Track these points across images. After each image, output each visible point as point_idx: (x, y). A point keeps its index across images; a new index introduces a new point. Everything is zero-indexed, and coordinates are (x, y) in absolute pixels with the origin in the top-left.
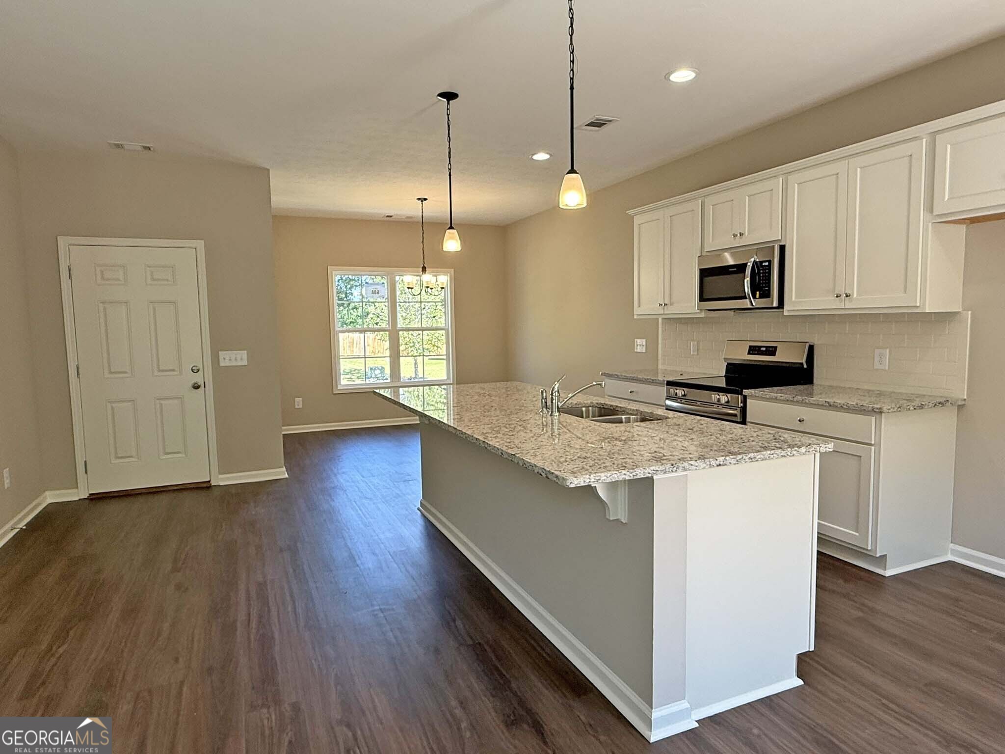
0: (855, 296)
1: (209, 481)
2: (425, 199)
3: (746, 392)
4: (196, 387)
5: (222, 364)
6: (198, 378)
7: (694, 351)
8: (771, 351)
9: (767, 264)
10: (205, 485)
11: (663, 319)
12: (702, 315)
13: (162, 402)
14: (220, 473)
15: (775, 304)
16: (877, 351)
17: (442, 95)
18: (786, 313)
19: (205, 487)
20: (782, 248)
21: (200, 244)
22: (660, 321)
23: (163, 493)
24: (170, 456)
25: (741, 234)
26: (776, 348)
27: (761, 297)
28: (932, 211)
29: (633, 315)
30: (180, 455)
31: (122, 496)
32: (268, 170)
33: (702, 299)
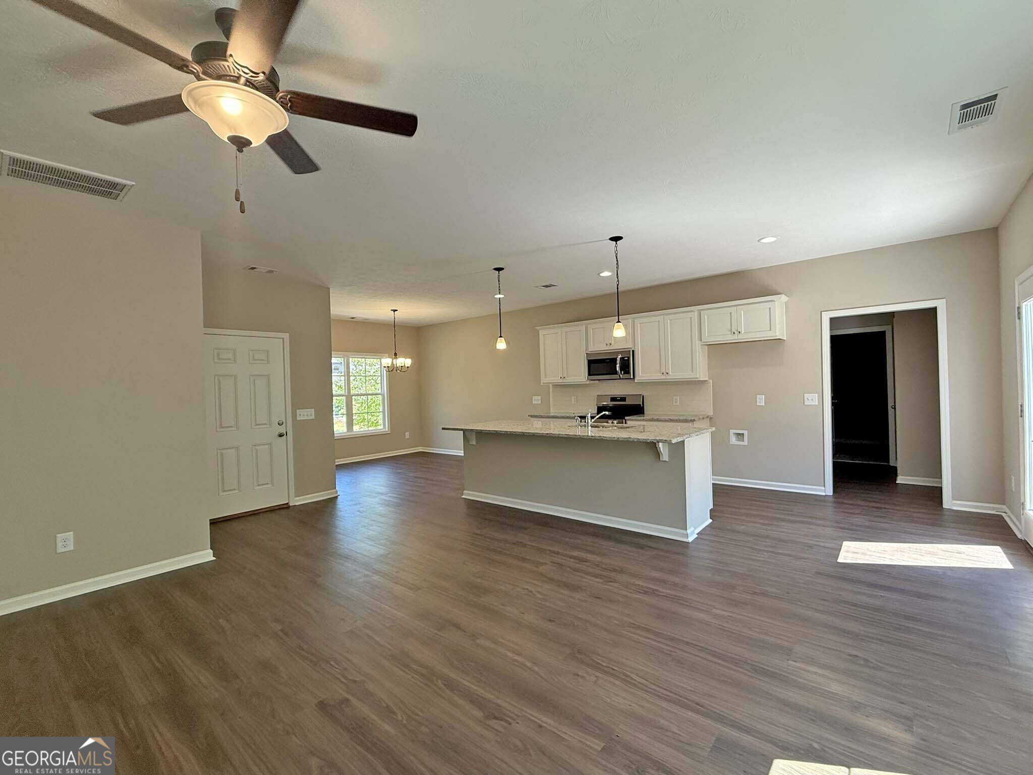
0: (670, 373)
1: (288, 503)
2: (396, 310)
3: (626, 418)
4: (281, 435)
5: (298, 418)
6: (282, 430)
7: (574, 401)
8: (623, 399)
9: (627, 358)
10: (285, 506)
11: (553, 385)
12: (588, 382)
13: (257, 447)
14: (296, 497)
15: (632, 377)
16: (675, 397)
17: (496, 269)
18: (636, 381)
19: (286, 507)
20: (633, 351)
21: (286, 336)
22: (551, 386)
23: (260, 514)
24: (261, 487)
25: (610, 344)
26: (625, 398)
27: (624, 374)
28: (701, 340)
29: (541, 383)
30: (267, 486)
31: (226, 520)
32: (329, 289)
33: (590, 374)
